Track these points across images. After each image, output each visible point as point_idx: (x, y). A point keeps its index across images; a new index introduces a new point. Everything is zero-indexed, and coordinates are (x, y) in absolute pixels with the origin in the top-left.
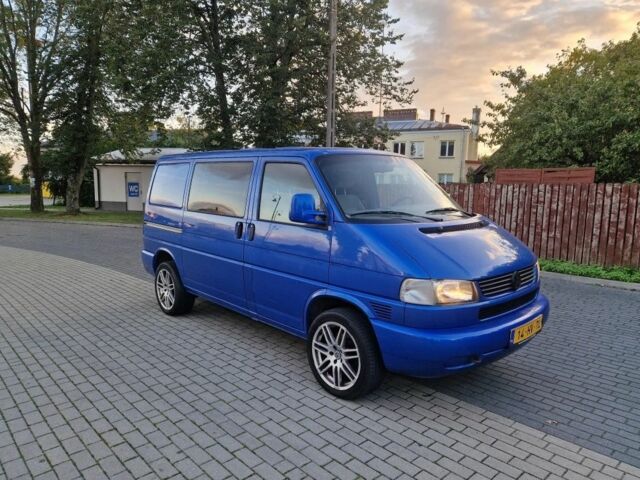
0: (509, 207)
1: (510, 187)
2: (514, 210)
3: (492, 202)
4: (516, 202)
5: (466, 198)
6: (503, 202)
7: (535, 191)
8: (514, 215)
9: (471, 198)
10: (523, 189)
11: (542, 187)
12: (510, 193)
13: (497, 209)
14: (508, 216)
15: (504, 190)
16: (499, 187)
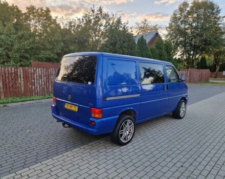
0: (40, 77)
1: (40, 69)
2: (43, 78)
3: (33, 75)
4: (43, 75)
5: (19, 74)
6: (38, 75)
7: (49, 71)
8: (43, 79)
9: (22, 74)
10: (45, 70)
11: (51, 69)
12: (40, 71)
13: (35, 77)
14: (40, 80)
15: (37, 70)
16: (35, 69)
